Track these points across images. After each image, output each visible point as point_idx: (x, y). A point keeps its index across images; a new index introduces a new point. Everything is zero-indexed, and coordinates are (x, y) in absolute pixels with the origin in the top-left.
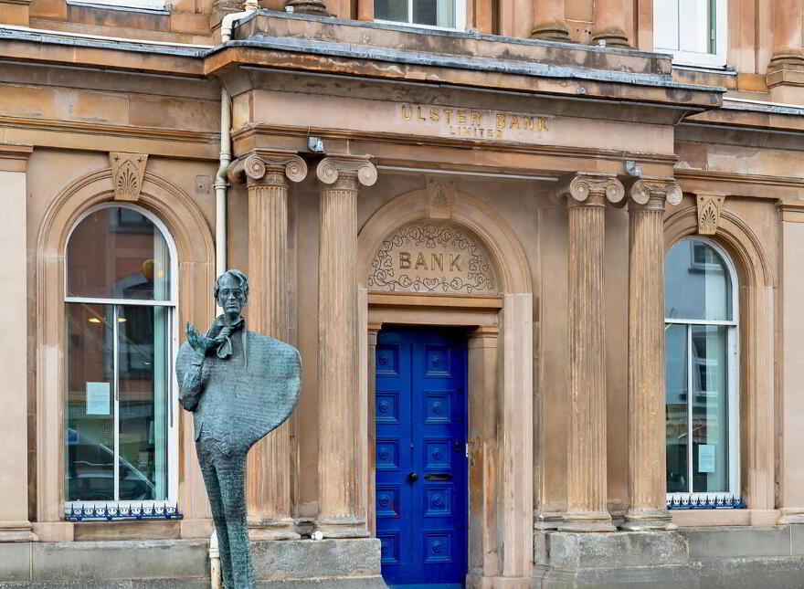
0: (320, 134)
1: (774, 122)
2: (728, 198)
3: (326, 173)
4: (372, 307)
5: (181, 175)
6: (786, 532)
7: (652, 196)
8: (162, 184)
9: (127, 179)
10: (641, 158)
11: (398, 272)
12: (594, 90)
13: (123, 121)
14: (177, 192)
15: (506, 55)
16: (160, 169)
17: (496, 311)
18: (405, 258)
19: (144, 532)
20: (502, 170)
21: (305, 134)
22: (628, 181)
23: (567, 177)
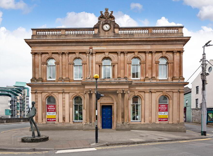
0: (91, 89)
1: (142, 84)
2: (138, 92)
3: (92, 92)
4: (100, 104)
5: (82, 93)
6: (144, 124)
7: (126, 92)
8: (80, 94)
9: (77, 94)
10: (124, 89)
11: (103, 101)
12: (118, 82)
13: (77, 89)
14: (82, 95)
15: (110, 80)
16: (80, 93)
17: (113, 104)
18: (104, 99)
19: (79, 123)
20: (110, 91)
21: (90, 89)
22: (123, 91)
23: (117, 91)
